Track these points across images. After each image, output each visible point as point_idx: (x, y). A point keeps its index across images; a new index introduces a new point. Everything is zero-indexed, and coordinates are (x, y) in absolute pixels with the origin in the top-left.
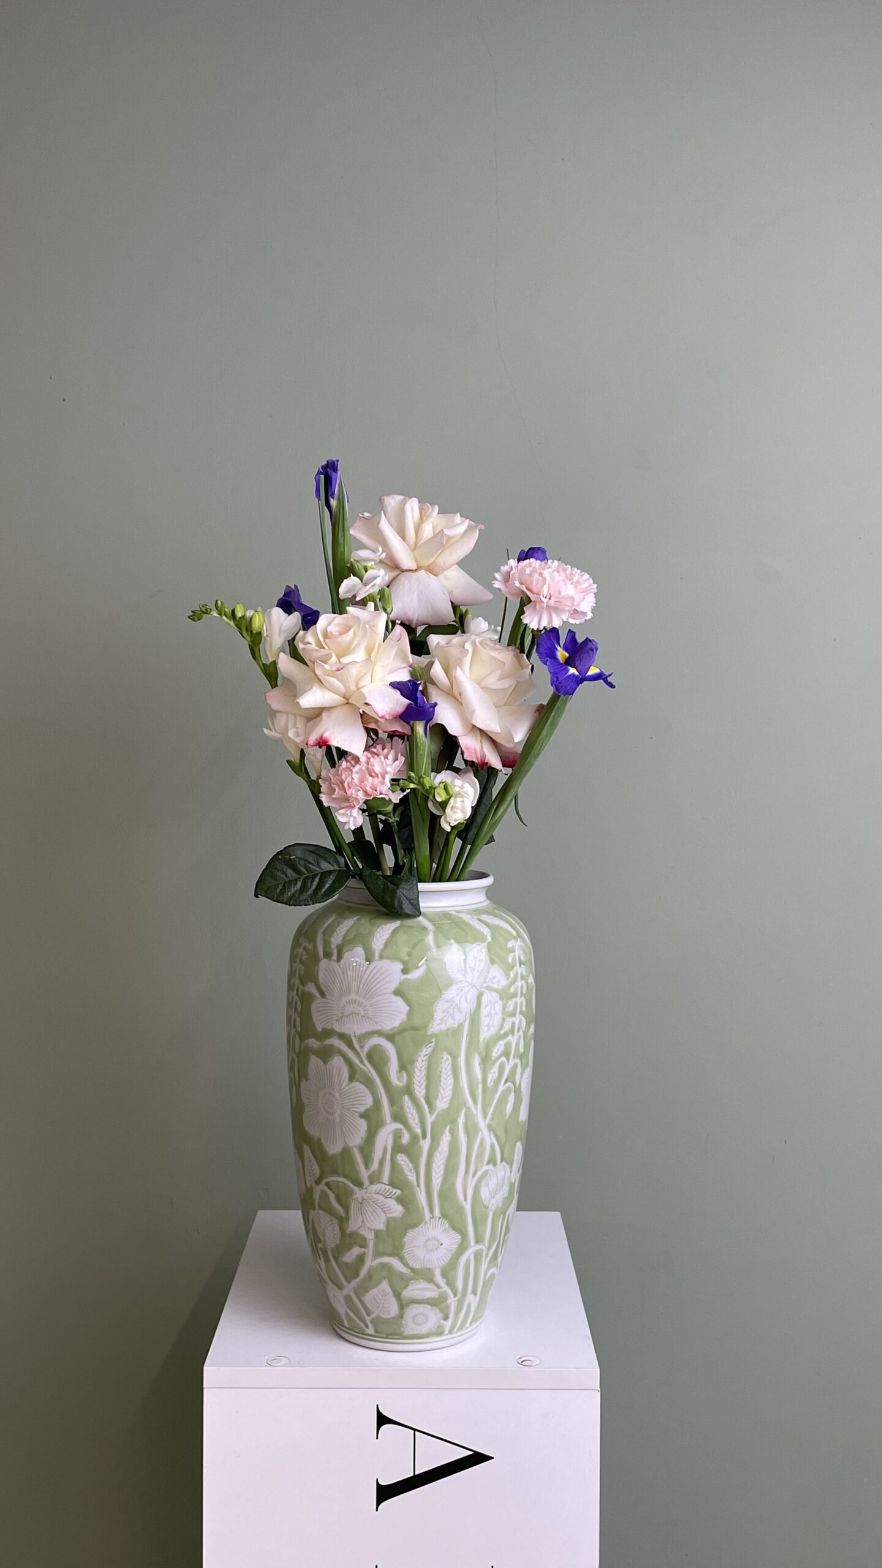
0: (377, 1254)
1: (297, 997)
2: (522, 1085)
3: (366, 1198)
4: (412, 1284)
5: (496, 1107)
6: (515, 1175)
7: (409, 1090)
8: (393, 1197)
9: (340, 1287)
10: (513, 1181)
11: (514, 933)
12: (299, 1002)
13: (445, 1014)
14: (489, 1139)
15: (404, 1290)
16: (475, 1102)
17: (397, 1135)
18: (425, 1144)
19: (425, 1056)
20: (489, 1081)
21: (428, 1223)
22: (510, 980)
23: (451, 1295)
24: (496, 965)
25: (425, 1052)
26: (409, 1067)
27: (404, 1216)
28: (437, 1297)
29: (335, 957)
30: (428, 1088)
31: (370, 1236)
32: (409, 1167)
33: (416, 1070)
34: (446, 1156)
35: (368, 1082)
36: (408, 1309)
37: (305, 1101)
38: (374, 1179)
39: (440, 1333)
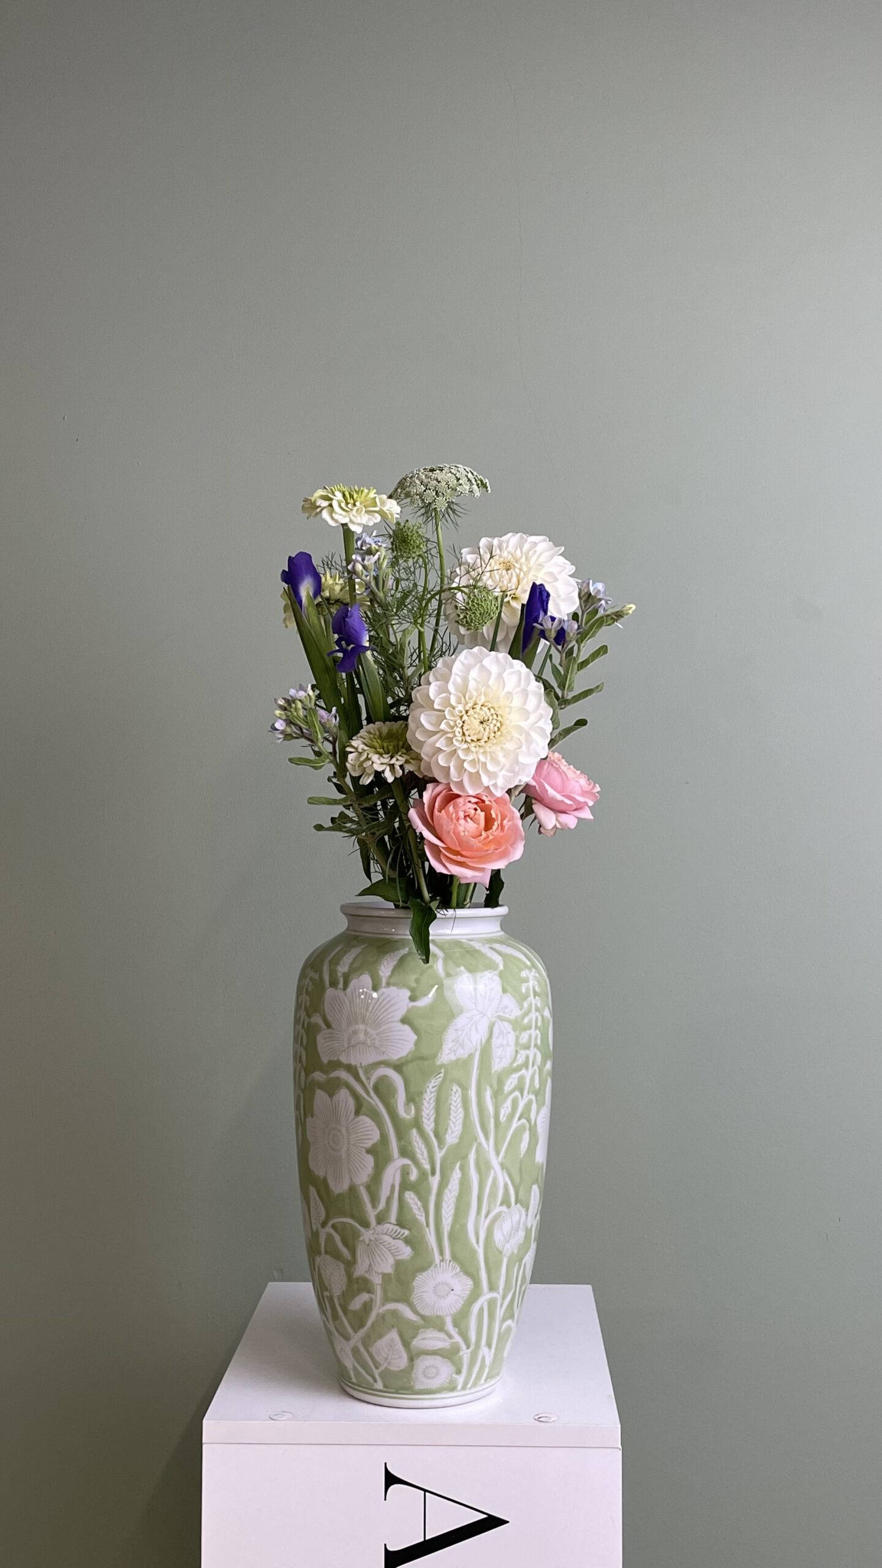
0: (386, 1299)
1: (303, 1031)
2: (538, 1122)
3: (373, 1239)
4: (422, 1332)
5: (510, 1144)
6: (532, 1220)
7: (417, 1123)
8: (402, 1238)
9: (347, 1338)
10: (529, 1227)
11: (529, 963)
12: (305, 1036)
13: (454, 1043)
14: (502, 1178)
15: (414, 1340)
16: (487, 1138)
17: (405, 1172)
18: (435, 1181)
19: (433, 1087)
20: (501, 1116)
21: (439, 1265)
22: (523, 1010)
23: (463, 1346)
24: (508, 994)
25: (433, 1083)
26: (417, 1099)
27: (412, 1258)
28: (448, 1347)
29: (341, 986)
30: (436, 1121)
31: (377, 1280)
32: (417, 1204)
33: (425, 1102)
34: (457, 1194)
35: (375, 1116)
36: (418, 1361)
37: (311, 1140)
38: (381, 1219)
39: (452, 1388)
